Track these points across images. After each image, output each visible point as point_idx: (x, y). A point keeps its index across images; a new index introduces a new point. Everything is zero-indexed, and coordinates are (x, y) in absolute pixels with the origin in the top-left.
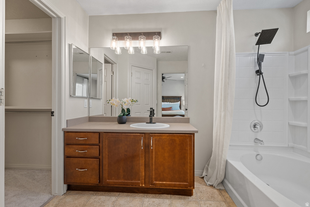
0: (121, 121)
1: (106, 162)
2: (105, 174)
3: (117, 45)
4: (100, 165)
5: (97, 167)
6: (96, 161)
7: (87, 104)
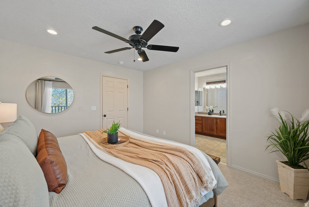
0: (209, 114)
1: (204, 126)
2: (204, 129)
3: (208, 87)
4: (202, 126)
5: (201, 127)
6: (201, 125)
7: (197, 108)
